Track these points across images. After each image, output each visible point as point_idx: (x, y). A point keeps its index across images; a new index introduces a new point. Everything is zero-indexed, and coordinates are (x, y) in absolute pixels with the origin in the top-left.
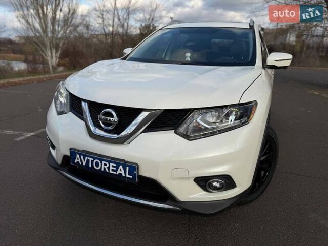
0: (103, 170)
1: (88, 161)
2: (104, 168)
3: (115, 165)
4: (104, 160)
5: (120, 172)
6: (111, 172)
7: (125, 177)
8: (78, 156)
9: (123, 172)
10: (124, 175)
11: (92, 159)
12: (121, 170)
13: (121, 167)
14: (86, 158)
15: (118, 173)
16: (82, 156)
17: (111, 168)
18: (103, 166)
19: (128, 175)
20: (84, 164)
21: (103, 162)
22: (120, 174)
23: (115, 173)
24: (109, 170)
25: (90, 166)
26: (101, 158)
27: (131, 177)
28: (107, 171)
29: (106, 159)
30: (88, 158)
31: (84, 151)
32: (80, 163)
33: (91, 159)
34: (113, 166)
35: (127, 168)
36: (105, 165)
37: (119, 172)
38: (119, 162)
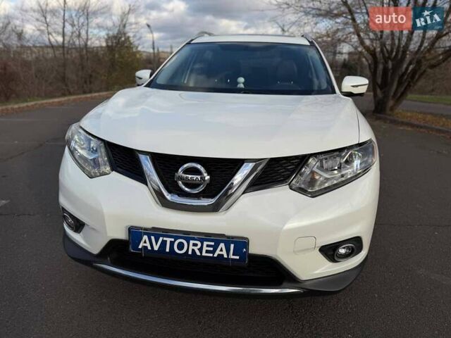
0: (190, 252)
1: (164, 243)
2: (193, 250)
3: (213, 244)
4: (194, 239)
5: (221, 253)
6: (204, 254)
7: (228, 259)
8: (145, 237)
9: (224, 253)
10: (225, 256)
11: (173, 240)
12: (221, 250)
13: (222, 245)
14: (161, 239)
15: (216, 255)
16: (153, 238)
17: (205, 248)
18: (191, 247)
19: (233, 255)
20: (156, 248)
21: (192, 242)
22: (220, 256)
23: (211, 255)
24: (201, 252)
25: (168, 250)
26: (188, 235)
27: (238, 257)
28: (198, 253)
29: (196, 237)
30: (165, 239)
31: (154, 229)
32: (149, 248)
33: (169, 240)
34: (208, 246)
35: (232, 246)
36: (195, 245)
37: (218, 252)
38: (217, 239)
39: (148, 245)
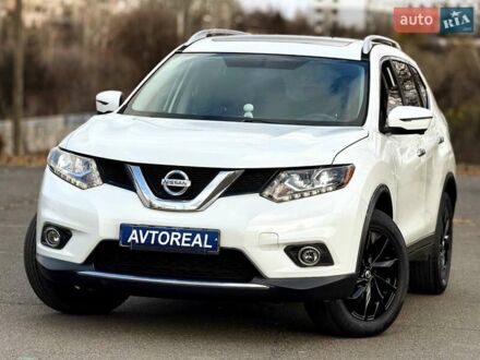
0: (171, 244)
1: (150, 235)
2: (174, 241)
3: (191, 235)
4: (175, 231)
5: (197, 243)
7: (203, 248)
8: (134, 232)
9: (200, 243)
10: (201, 246)
11: (158, 232)
12: (197, 240)
13: (198, 236)
14: (147, 232)
15: (193, 245)
16: (141, 231)
17: (184, 239)
18: (173, 238)
19: (208, 244)
20: (143, 241)
23: (189, 245)
24: (181, 243)
25: (153, 242)
27: (211, 247)
28: (178, 244)
29: (177, 229)
30: (151, 232)
32: (137, 241)
34: (186, 237)
35: (206, 236)
36: (176, 236)
39: (136, 239)
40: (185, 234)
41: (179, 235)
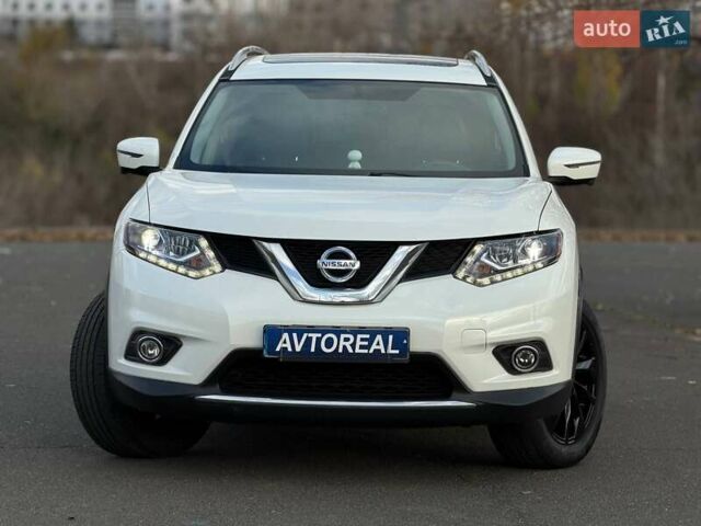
0: (340, 350)
1: (309, 340)
2: (344, 347)
3: (368, 336)
4: (345, 332)
5: (378, 347)
6: (358, 350)
7: (385, 354)
8: (286, 336)
9: (382, 347)
10: (383, 351)
11: (320, 335)
12: (378, 344)
13: (379, 338)
14: (305, 335)
15: (371, 351)
16: (295, 335)
17: (359, 343)
18: (342, 343)
19: (392, 349)
20: (298, 348)
21: (343, 336)
22: (377, 351)
23: (366, 351)
24: (354, 348)
25: (313, 350)
27: (397, 352)
28: (350, 350)
29: (348, 329)
30: (310, 335)
32: (290, 349)
33: (314, 336)
34: (362, 340)
35: (391, 337)
36: (347, 340)
37: (374, 347)
39: (288, 345)
40: (359, 336)
41: (351, 337)
